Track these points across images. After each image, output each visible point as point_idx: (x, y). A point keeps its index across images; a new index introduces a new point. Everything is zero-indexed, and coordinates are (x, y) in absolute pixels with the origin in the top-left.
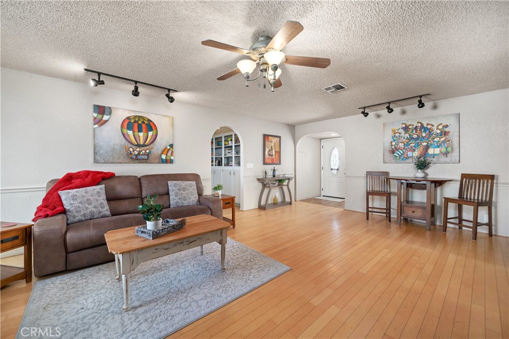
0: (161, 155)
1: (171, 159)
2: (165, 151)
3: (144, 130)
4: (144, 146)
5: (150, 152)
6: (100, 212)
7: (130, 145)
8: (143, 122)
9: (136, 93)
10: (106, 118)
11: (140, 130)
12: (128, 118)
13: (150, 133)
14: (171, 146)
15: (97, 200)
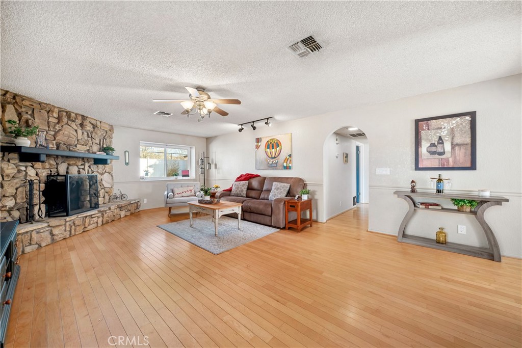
0: (283, 164)
1: (289, 166)
2: (286, 160)
3: (275, 147)
4: (275, 158)
5: (277, 162)
6: (240, 194)
7: (269, 158)
8: (274, 142)
9: (254, 128)
10: (259, 144)
11: (273, 149)
12: (268, 142)
13: (278, 149)
14: (290, 156)
15: (241, 188)
